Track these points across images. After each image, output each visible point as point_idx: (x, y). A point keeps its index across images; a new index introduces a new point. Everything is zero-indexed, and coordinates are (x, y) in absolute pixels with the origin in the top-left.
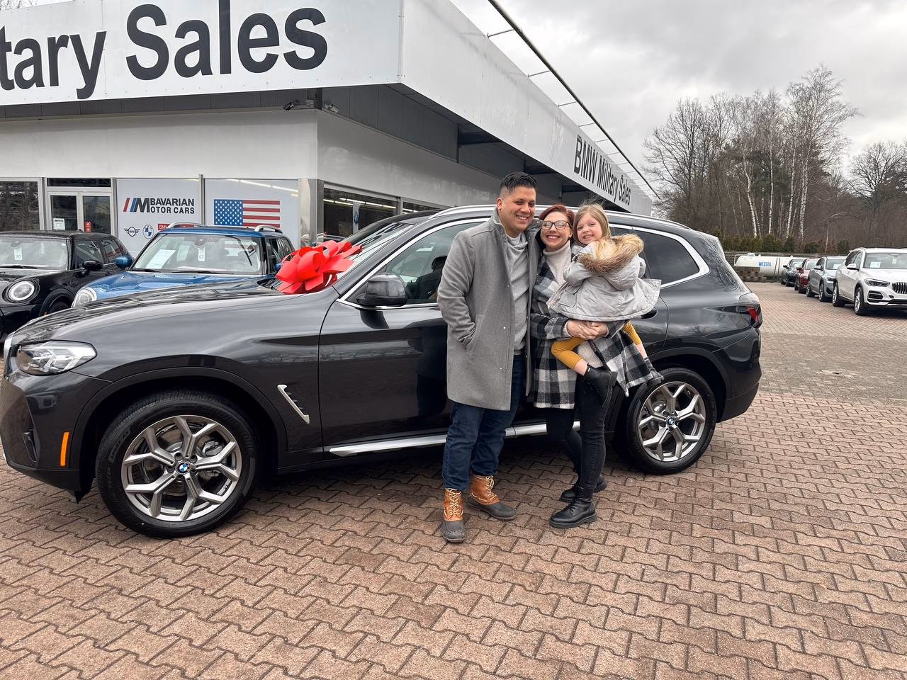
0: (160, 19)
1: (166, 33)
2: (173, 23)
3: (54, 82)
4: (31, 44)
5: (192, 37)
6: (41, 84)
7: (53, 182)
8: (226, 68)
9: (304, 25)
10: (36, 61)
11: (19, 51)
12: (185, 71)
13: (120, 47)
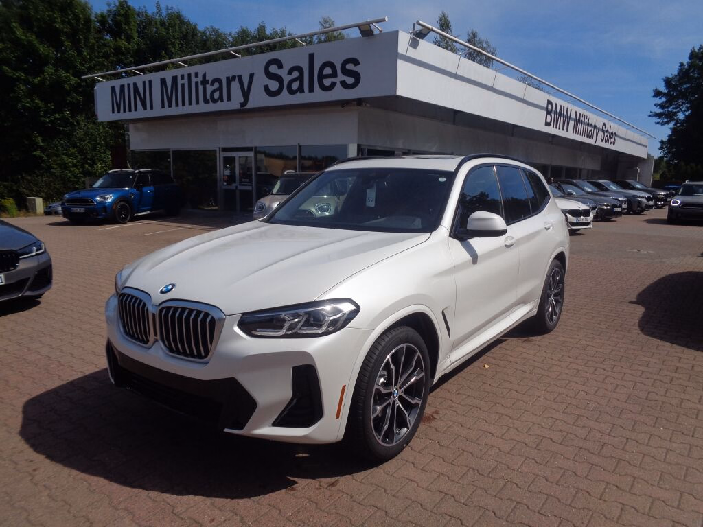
0: (280, 66)
1: (283, 73)
2: (286, 67)
3: (229, 99)
4: (218, 80)
5: (296, 74)
6: (222, 101)
7: (225, 150)
8: (311, 90)
9: (350, 67)
10: (220, 89)
11: (212, 84)
12: (291, 92)
13: (261, 80)
